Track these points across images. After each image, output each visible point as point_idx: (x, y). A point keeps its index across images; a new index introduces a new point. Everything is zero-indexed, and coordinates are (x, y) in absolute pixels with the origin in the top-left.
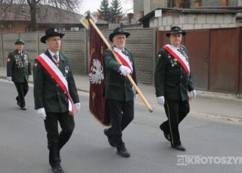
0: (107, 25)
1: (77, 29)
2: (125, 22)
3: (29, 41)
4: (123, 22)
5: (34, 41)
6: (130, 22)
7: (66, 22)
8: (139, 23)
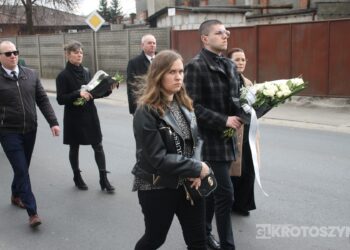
0: (109, 26)
1: (75, 31)
2: (127, 23)
3: (27, 46)
4: (125, 22)
5: (34, 46)
6: (133, 22)
7: (66, 23)
8: (143, 22)
